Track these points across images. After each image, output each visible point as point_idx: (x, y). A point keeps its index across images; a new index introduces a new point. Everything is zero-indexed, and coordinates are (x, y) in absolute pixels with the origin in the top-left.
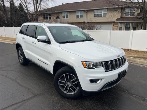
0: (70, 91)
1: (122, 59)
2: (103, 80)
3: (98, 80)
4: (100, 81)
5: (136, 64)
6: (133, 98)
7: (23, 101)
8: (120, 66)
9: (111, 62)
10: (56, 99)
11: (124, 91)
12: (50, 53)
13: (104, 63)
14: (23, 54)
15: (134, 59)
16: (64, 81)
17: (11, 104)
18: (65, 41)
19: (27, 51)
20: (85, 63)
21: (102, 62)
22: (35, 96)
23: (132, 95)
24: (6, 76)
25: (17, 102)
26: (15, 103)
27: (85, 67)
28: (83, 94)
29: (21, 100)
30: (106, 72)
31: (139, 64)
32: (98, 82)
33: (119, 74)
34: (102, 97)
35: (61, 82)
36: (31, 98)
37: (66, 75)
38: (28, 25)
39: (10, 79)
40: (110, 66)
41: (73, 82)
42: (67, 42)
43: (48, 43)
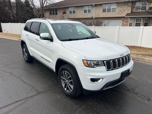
1: (126, 57)
2: (104, 80)
3: (99, 79)
4: (101, 80)
5: (144, 63)
7: (26, 98)
9: (114, 61)
10: (59, 96)
11: (129, 90)
12: (53, 51)
13: (106, 62)
14: (27, 51)
15: (143, 57)
17: (15, 101)
18: (68, 38)
19: (31, 48)
21: (103, 61)
22: (39, 93)
23: (137, 94)
24: (11, 73)
25: (21, 99)
26: (19, 100)
29: (25, 97)
30: (107, 71)
32: (99, 81)
34: (106, 96)
36: (35, 95)
38: (32, 22)
39: (15, 76)
40: (112, 65)
42: (70, 40)
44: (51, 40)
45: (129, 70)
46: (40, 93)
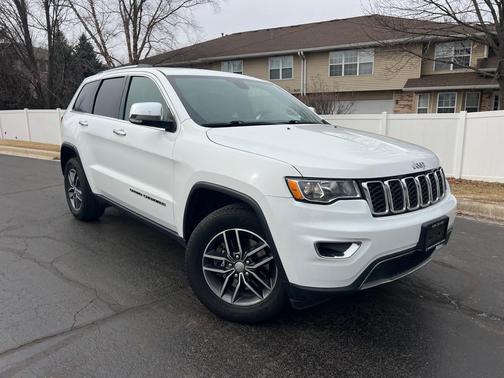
0: (244, 293)
1: (431, 176)
2: (366, 247)
3: (347, 245)
4: (353, 248)
5: (483, 221)
6: (477, 322)
7: (73, 329)
8: (425, 200)
9: (395, 182)
10: (193, 323)
12: (174, 162)
13: (368, 185)
14: (83, 182)
16: (225, 255)
17: (30, 340)
19: (97, 167)
20: (297, 181)
21: (359, 181)
22: (119, 313)
23: (474, 312)
24: (21, 254)
25: (53, 331)
26: (46, 334)
27: (297, 200)
28: (291, 300)
29: (67, 327)
30: (374, 216)
31: (492, 219)
32: (348, 253)
33: (422, 228)
34: (363, 320)
35: (210, 262)
36: (104, 320)
37: (231, 236)
38: (103, 80)
39: (35, 261)
40: (389, 198)
41: (255, 259)
43: (167, 130)
44: (170, 126)
45: (446, 220)
46: (124, 312)
